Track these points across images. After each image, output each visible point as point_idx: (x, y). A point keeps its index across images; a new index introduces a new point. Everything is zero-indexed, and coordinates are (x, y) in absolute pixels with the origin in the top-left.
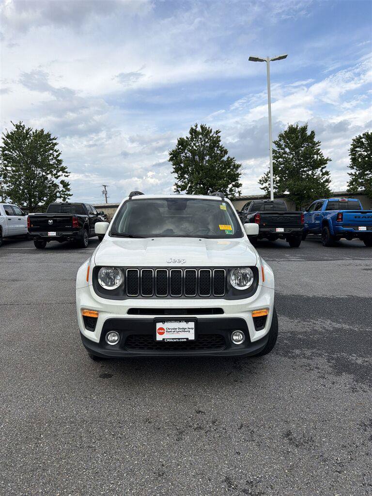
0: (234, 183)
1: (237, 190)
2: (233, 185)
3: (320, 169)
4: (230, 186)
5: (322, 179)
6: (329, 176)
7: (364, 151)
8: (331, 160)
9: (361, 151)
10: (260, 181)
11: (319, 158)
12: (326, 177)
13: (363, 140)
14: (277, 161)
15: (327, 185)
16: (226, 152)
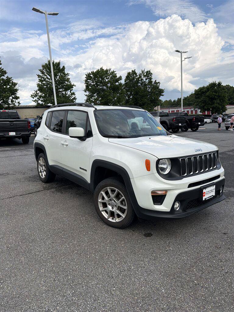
0: (13, 96)
1: (17, 101)
2: (13, 97)
3: (70, 90)
4: (11, 98)
5: (71, 97)
6: (75, 95)
7: (92, 82)
8: (75, 86)
9: (90, 82)
10: (32, 95)
11: (69, 84)
12: (74, 96)
13: (92, 75)
14: (42, 83)
15: (75, 101)
16: (5, 73)
